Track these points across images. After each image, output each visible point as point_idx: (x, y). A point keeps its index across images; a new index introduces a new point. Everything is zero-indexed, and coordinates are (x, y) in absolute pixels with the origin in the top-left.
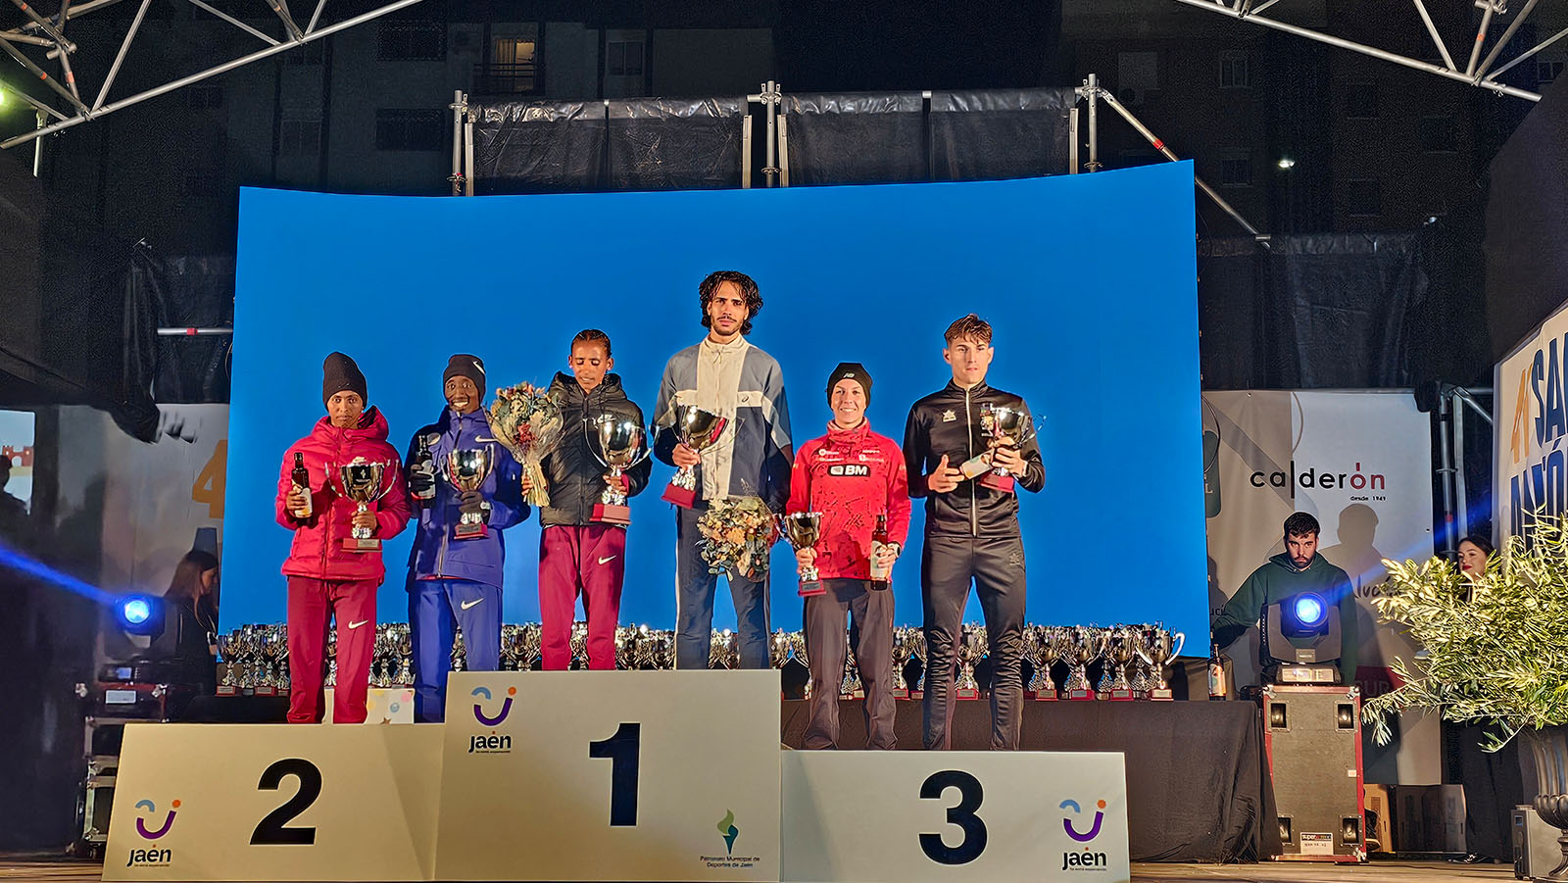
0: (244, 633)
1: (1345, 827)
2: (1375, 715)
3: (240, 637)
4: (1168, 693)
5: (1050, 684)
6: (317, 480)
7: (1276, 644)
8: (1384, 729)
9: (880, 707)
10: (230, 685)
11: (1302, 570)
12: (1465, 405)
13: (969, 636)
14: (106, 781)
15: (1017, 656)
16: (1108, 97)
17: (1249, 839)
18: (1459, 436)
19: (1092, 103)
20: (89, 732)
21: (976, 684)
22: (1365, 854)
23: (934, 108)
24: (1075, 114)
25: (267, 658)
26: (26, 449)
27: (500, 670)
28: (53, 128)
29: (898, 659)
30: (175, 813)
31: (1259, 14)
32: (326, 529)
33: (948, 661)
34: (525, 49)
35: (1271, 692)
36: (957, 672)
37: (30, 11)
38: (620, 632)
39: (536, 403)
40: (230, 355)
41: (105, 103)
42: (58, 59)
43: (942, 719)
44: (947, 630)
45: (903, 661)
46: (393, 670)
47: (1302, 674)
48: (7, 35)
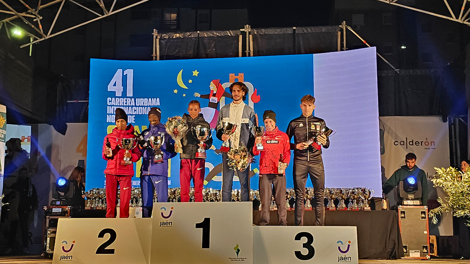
0: (93, 191)
1: (423, 249)
2: (432, 215)
3: (92, 192)
4: (369, 208)
5: (333, 205)
6: (113, 146)
7: (402, 193)
8: (435, 219)
9: (282, 213)
10: (89, 206)
11: (410, 170)
12: (459, 120)
13: (309, 191)
14: (52, 235)
15: (323, 197)
16: (349, 28)
17: (394, 252)
18: (457, 130)
19: (344, 30)
20: (48, 220)
21: (311, 206)
22: (430, 257)
23: (296, 32)
24: (339, 33)
25: (100, 198)
26: (28, 137)
27: (168, 202)
28: (35, 42)
29: (287, 198)
30: (73, 245)
31: (395, 2)
32: (116, 160)
33: (302, 199)
34: (174, 16)
35: (400, 208)
36: (305, 203)
37: (29, 7)
38: (204, 190)
39: (180, 122)
40: (88, 109)
41: (51, 34)
42: (37, 21)
43: (300, 216)
44: (301, 190)
45: (289, 199)
46: (137, 201)
47: (410, 202)
48: (22, 14)
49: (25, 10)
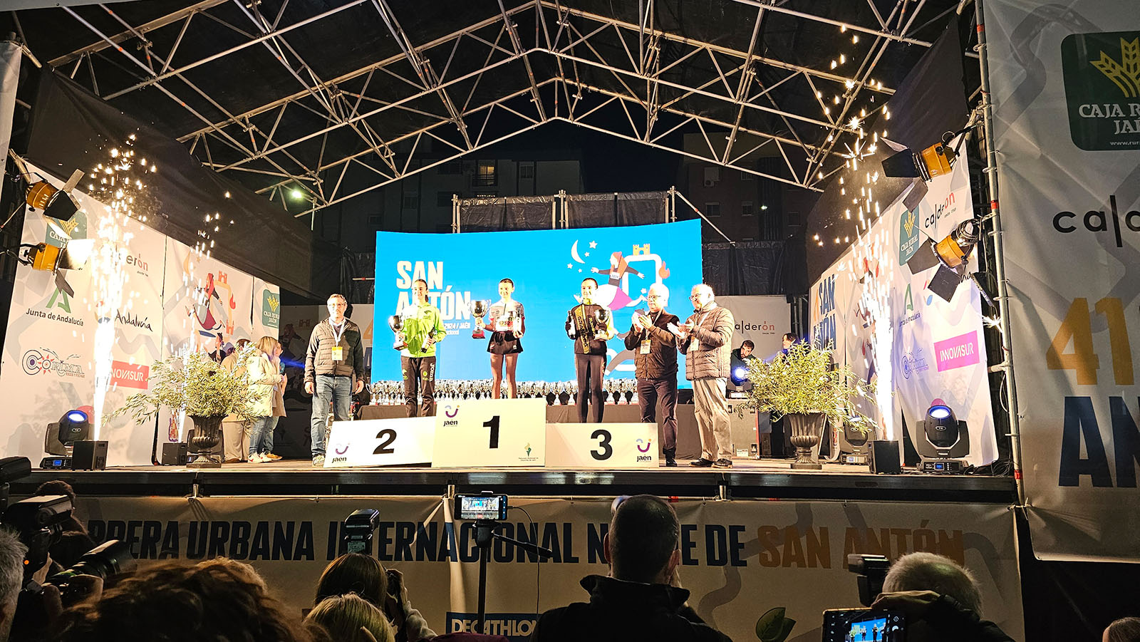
1: (752, 447)
12: (803, 300)
16: (679, 194)
18: (801, 311)
19: (673, 196)
23: (618, 199)
24: (667, 200)
28: (317, 209)
30: (348, 447)
31: (732, 164)
37: (307, 169)
40: (374, 288)
41: (333, 201)
42: (317, 185)
48: (298, 177)
49: (304, 172)
